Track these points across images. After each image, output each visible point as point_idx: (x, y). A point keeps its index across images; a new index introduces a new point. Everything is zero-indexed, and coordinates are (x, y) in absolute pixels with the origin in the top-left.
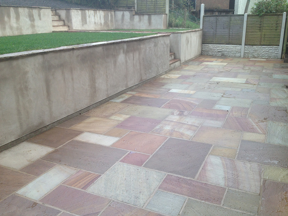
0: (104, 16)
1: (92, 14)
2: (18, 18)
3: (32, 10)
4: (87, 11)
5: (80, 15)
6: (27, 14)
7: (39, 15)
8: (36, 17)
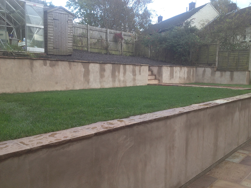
0: (188, 72)
1: (179, 70)
2: (125, 73)
3: (135, 67)
4: (175, 68)
5: (169, 71)
6: (131, 70)
7: (140, 71)
8: (137, 72)
